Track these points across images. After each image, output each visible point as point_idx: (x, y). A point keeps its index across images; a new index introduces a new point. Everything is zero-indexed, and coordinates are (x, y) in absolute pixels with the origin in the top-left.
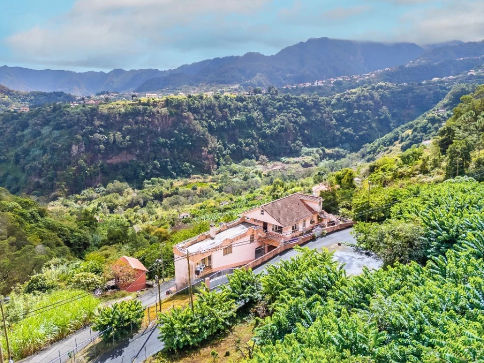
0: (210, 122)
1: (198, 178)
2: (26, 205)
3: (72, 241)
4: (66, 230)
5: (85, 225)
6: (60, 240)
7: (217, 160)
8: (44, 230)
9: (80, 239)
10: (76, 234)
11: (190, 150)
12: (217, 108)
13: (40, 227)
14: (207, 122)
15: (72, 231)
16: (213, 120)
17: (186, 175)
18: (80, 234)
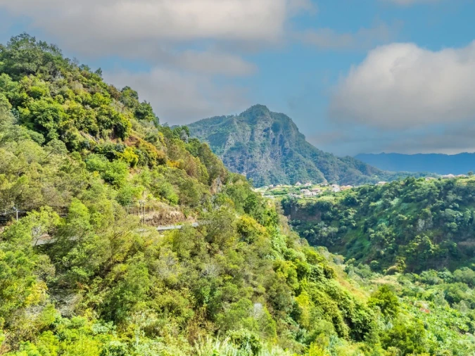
2: (312, 260)
3: (354, 320)
4: (349, 303)
5: (377, 304)
6: (339, 313)
8: (323, 294)
9: (365, 321)
10: (362, 312)
13: (319, 288)
15: (358, 307)
18: (366, 314)
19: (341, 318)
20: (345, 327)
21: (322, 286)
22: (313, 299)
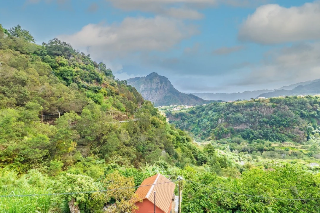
0: (302, 112)
1: (290, 144)
2: (181, 134)
3: (198, 158)
4: (196, 151)
5: (207, 151)
6: (192, 155)
7: (307, 135)
8: (186, 148)
9: (202, 158)
10: (202, 154)
11: (285, 126)
12: (308, 104)
13: (184, 145)
14: (299, 111)
15: (200, 152)
16: (304, 110)
17: (281, 141)
18: (203, 155)
19: (193, 157)
20: (195, 161)
21: (186, 145)
22: (182, 150)
